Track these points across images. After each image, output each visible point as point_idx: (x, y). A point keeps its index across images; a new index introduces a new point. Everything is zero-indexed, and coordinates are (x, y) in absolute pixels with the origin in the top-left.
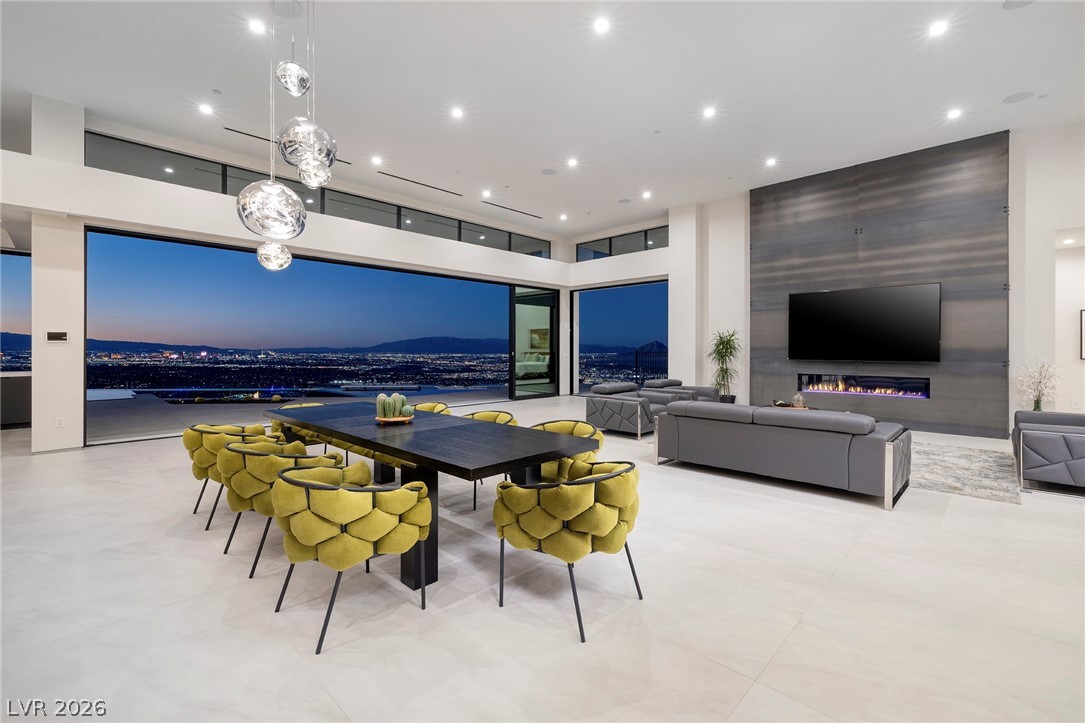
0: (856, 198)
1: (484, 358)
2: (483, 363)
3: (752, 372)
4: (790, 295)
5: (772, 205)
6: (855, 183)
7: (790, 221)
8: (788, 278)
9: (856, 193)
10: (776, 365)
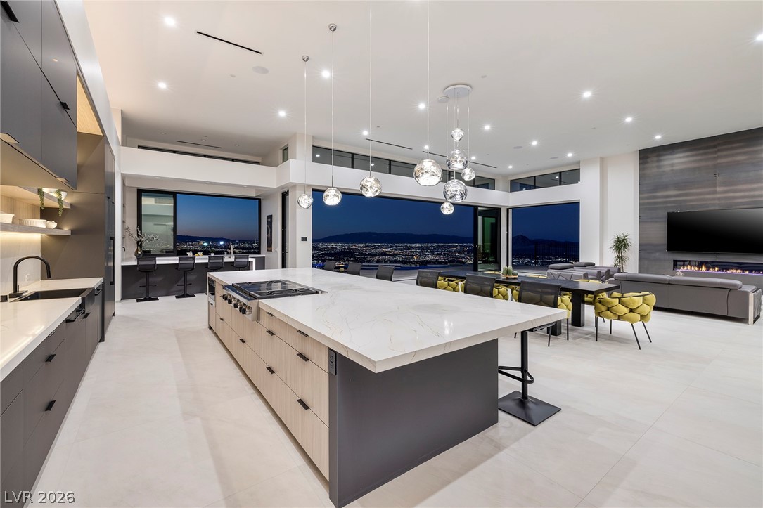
0: (716, 156)
1: (396, 246)
2: (395, 250)
3: (640, 259)
4: (668, 213)
5: (655, 159)
6: (715, 146)
7: (668, 169)
8: (666, 202)
9: (715, 152)
10: (658, 254)
